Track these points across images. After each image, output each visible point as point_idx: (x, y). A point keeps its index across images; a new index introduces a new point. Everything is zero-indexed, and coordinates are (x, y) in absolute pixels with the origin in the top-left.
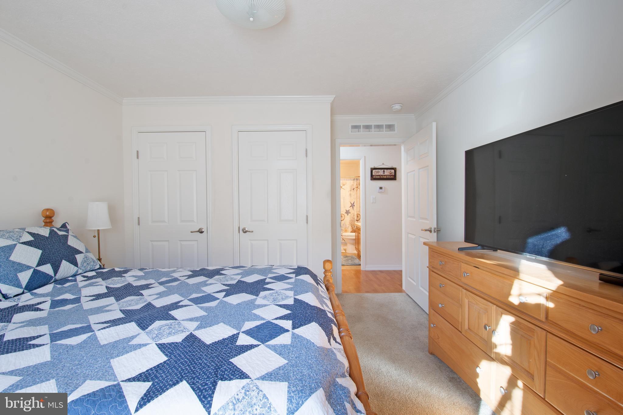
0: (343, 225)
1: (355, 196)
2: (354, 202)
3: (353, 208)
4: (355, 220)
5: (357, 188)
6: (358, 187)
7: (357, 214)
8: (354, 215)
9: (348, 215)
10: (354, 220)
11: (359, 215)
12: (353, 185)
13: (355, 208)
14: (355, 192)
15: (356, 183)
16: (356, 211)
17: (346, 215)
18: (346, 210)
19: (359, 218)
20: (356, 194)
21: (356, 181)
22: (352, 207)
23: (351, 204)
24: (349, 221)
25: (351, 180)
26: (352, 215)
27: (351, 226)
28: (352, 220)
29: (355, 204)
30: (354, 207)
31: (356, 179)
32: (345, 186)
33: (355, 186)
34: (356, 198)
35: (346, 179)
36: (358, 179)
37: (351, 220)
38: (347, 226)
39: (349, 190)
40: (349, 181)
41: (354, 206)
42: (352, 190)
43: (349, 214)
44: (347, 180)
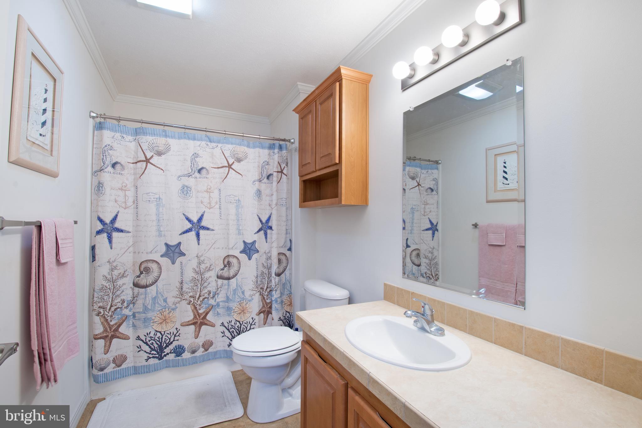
0: (234, 294)
1: (274, 197)
2: (270, 217)
3: (266, 234)
4: (273, 275)
5: (280, 174)
6: (282, 172)
7: (279, 254)
8: (269, 258)
9: (250, 259)
10: (270, 274)
11: (283, 258)
12: (268, 164)
13: (273, 235)
14: (275, 184)
15: (276, 157)
16: (275, 245)
17: (243, 257)
18: (244, 242)
19: (284, 264)
20: (277, 191)
21: (276, 151)
22: (262, 232)
23: (261, 221)
24: (254, 279)
25: (263, 147)
26: (264, 257)
27: (258, 294)
28: (263, 273)
29: (273, 223)
30: (269, 231)
31: (277, 145)
32: (242, 163)
33: (273, 168)
34: (276, 204)
35: (245, 142)
36: (284, 146)
37: (259, 273)
38: (247, 294)
39: (257, 177)
40: (257, 150)
41: (271, 228)
42: (265, 180)
43: (255, 256)
44: (248, 146)
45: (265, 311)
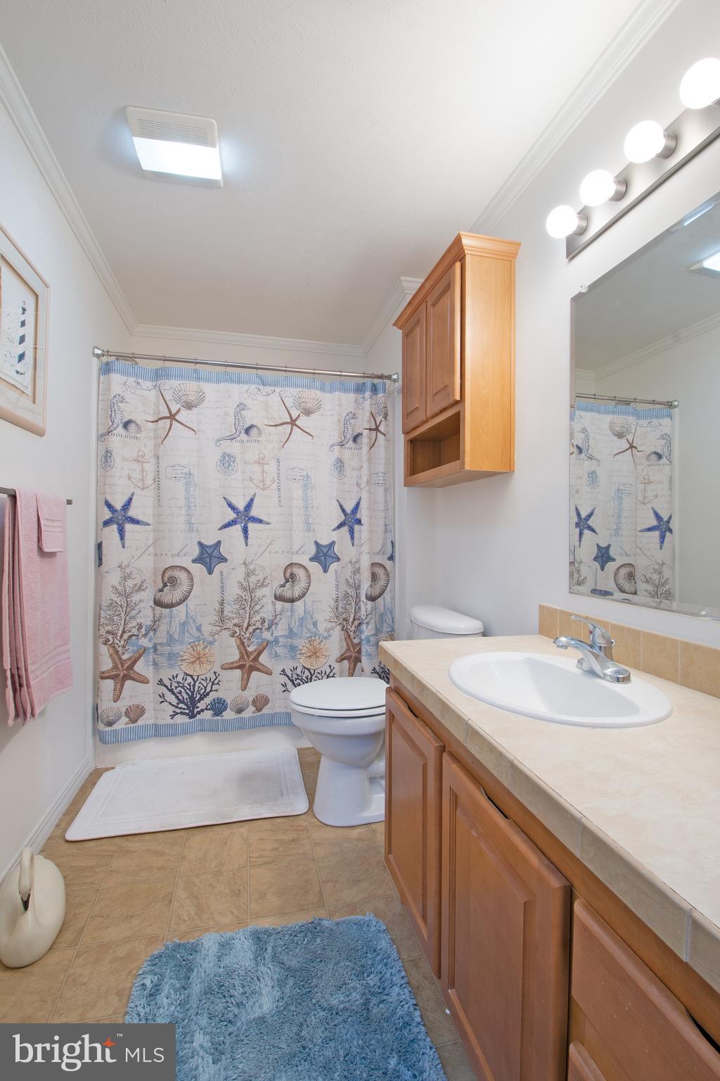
0: (301, 625)
1: (365, 471)
2: (358, 504)
3: (352, 532)
4: (363, 598)
5: (374, 433)
6: (377, 429)
7: (373, 565)
8: (357, 571)
9: (325, 571)
10: (358, 596)
11: (380, 571)
12: (354, 416)
13: (362, 532)
14: (365, 449)
15: (367, 404)
16: (365, 549)
17: (315, 568)
18: (316, 543)
19: (382, 583)
20: (369, 460)
21: (368, 394)
22: (345, 529)
23: (343, 510)
24: (332, 603)
25: (346, 390)
26: (350, 569)
27: (339, 628)
28: (346, 595)
29: (363, 514)
30: (356, 527)
31: (369, 385)
32: (312, 416)
33: (363, 424)
34: (368, 483)
35: (318, 383)
36: (380, 387)
37: (341, 595)
38: (322, 626)
39: (336, 439)
40: (337, 394)
41: (359, 522)
42: (351, 444)
43: (334, 567)
44: (323, 389)
45: (351, 656)
